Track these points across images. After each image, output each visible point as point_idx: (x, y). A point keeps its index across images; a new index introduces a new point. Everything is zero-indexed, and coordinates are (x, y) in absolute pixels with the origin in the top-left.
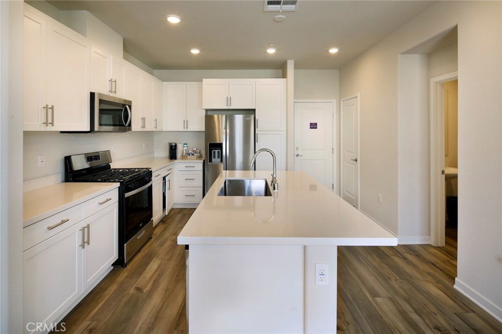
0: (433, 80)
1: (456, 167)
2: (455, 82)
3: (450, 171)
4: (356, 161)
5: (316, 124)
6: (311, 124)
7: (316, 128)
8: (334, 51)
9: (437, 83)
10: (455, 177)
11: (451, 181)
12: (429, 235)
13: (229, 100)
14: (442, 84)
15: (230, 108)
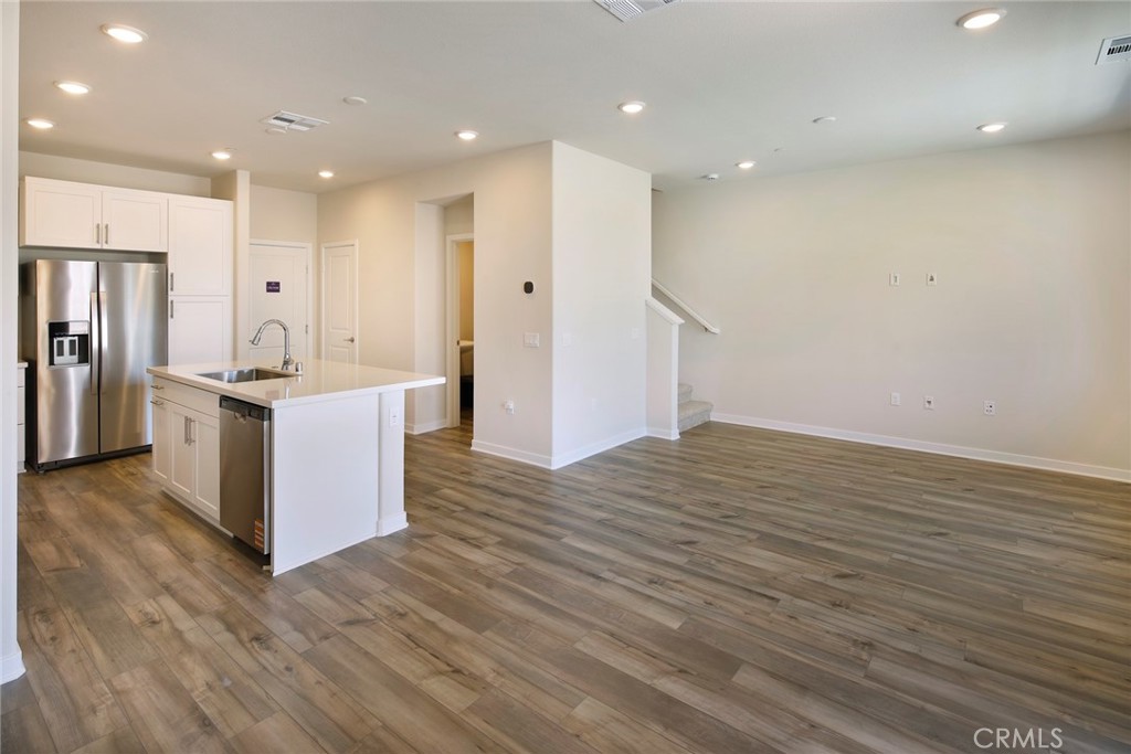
0: (450, 238)
1: (472, 340)
2: (470, 244)
3: (464, 343)
4: (352, 340)
5: (278, 284)
6: (269, 284)
7: (278, 291)
8: (326, 175)
9: (453, 241)
10: (471, 349)
11: (466, 355)
12: (445, 417)
13: (102, 230)
14: (458, 244)
15: (106, 247)
